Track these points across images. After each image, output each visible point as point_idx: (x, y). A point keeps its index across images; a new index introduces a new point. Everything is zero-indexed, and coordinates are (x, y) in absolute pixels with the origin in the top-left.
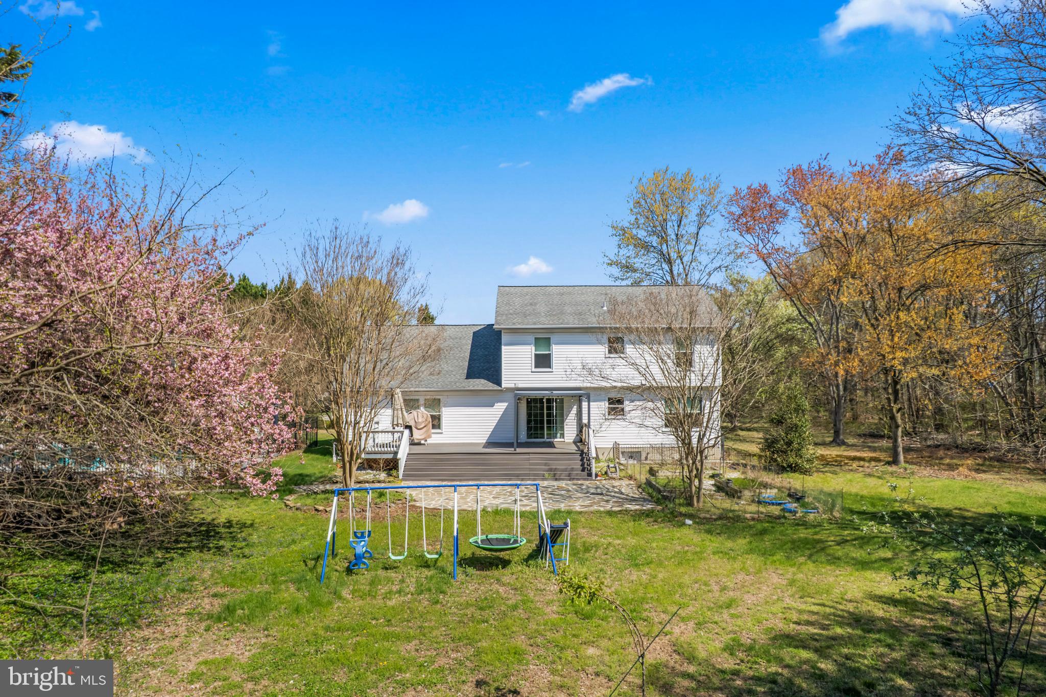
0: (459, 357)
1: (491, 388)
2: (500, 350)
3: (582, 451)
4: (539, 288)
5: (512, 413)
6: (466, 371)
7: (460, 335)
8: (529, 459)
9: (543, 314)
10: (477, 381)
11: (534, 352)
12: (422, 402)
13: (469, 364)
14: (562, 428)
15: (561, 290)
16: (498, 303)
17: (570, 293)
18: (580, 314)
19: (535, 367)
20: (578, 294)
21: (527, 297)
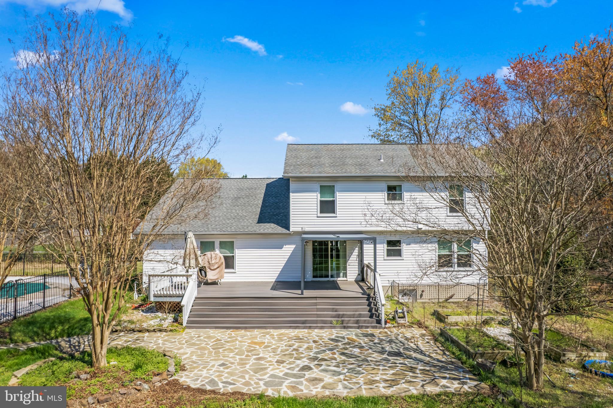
0: (253, 204)
1: (280, 232)
2: (288, 198)
3: (369, 295)
4: (323, 146)
5: (300, 254)
6: (258, 216)
7: (256, 186)
8: (316, 304)
9: (327, 165)
10: (268, 225)
11: (319, 199)
12: (217, 245)
13: (261, 210)
14: (345, 269)
15: (342, 147)
16: (287, 157)
17: (349, 149)
18: (361, 165)
19: (321, 212)
20: (356, 150)
21: (313, 152)
